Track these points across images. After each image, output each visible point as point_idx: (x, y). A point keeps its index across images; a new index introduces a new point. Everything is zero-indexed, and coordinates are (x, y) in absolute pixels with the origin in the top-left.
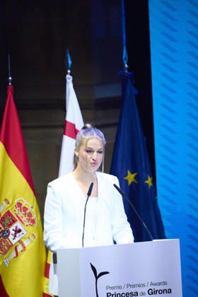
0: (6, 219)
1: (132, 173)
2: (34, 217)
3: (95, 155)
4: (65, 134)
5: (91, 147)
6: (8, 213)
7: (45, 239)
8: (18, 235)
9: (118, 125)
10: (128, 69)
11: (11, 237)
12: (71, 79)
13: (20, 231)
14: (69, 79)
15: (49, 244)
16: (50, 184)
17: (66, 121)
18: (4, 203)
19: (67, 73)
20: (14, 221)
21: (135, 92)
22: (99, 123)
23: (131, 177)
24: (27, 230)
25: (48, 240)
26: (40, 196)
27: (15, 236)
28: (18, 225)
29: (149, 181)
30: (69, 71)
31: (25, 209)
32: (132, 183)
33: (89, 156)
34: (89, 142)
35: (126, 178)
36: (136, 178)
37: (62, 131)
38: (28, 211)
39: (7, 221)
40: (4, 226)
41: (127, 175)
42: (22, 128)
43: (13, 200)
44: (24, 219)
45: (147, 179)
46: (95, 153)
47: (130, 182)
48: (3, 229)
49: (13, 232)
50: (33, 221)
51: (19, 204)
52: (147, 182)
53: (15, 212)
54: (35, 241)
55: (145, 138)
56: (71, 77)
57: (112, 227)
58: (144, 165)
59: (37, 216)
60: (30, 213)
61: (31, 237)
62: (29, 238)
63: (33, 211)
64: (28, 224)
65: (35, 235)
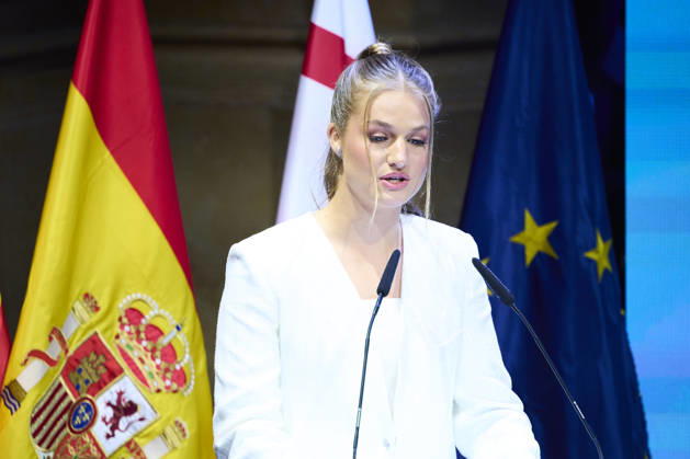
0: (85, 365)
1: (540, 221)
2: (185, 360)
3: (398, 151)
4: (305, 72)
5: (385, 120)
6: (94, 344)
7: (219, 442)
8: (123, 422)
9: (500, 48)
11: (99, 430)
13: (131, 408)
16: (236, 248)
17: (312, 27)
18: (80, 307)
20: (113, 373)
22: (431, 38)
23: (534, 237)
24: (157, 406)
25: (230, 443)
26: (206, 285)
27: (115, 427)
28: (127, 386)
29: (600, 254)
31: (154, 332)
32: (539, 255)
33: (377, 152)
34: (377, 103)
35: (517, 239)
36: (552, 238)
37: (295, 59)
38: (163, 341)
39: (89, 373)
40: (76, 389)
41: (521, 227)
42: (156, 43)
43: (114, 299)
44: (149, 367)
45: (593, 246)
46: (400, 142)
47: (530, 255)
48: (72, 397)
49: (109, 413)
50: (181, 378)
51: (134, 315)
52: (591, 255)
53: (118, 341)
54: (184, 445)
55: (592, 99)
58: (583, 194)
59: (196, 360)
60: (170, 346)
61: (169, 431)
62: (164, 435)
63: (183, 340)
64: (162, 385)
65: (185, 425)
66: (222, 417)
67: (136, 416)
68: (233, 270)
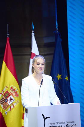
0: (6, 94)
1: (60, 75)
2: (18, 93)
3: (41, 66)
4: (31, 58)
6: (7, 92)
7: (22, 103)
8: (11, 101)
9: (54, 54)
10: (58, 30)
11: (8, 102)
12: (34, 35)
13: (12, 99)
14: (33, 35)
15: (24, 105)
16: (23, 80)
17: (32, 53)
18: (5, 87)
19: (32, 32)
20: (10, 95)
21: (61, 40)
22: (46, 53)
23: (59, 77)
24: (15, 99)
26: (20, 84)
27: (10, 102)
28: (11, 97)
29: (67, 78)
30: (33, 31)
31: (14, 90)
32: (60, 79)
33: (38, 66)
34: (38, 60)
35: (57, 77)
36: (61, 77)
37: (30, 57)
38: (15, 91)
39: (7, 95)
40: (5, 97)
41: (57, 76)
42: (13, 55)
43: (9, 86)
44: (14, 94)
45: (66, 77)
46: (41, 65)
47: (59, 79)
48: (5, 98)
49: (9, 100)
50: (18, 95)
51: (12, 88)
52: (66, 78)
53: (10, 91)
54: (18, 104)
55: (65, 60)
56: (34, 34)
57: (50, 97)
58: (64, 71)
59: (19, 93)
60: (16, 92)
61: (17, 102)
62: (16, 102)
63: (18, 91)
64: (15, 96)
65: (18, 101)
66: (23, 100)
67: (12, 100)
68: (23, 82)
